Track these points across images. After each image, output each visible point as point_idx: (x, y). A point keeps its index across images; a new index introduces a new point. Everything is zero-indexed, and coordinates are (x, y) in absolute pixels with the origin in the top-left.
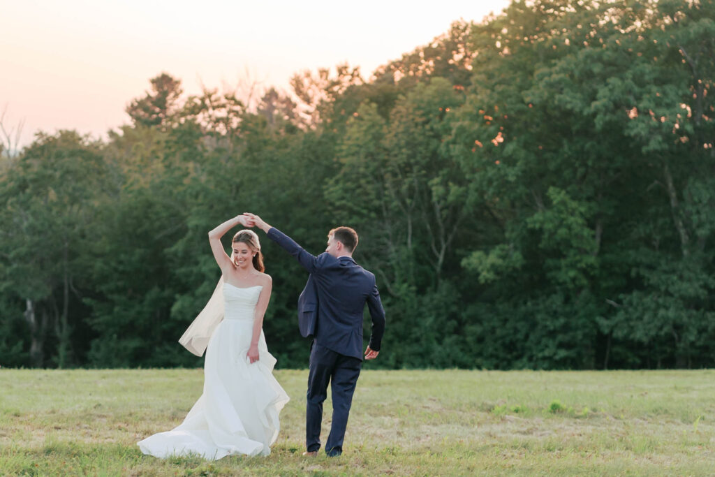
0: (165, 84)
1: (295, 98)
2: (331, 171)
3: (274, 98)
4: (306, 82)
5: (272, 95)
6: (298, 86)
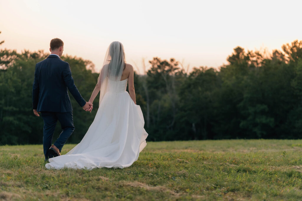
0: (239, 50)
1: (284, 53)
2: (293, 77)
3: (276, 53)
4: (287, 47)
5: (276, 52)
6: (284, 49)
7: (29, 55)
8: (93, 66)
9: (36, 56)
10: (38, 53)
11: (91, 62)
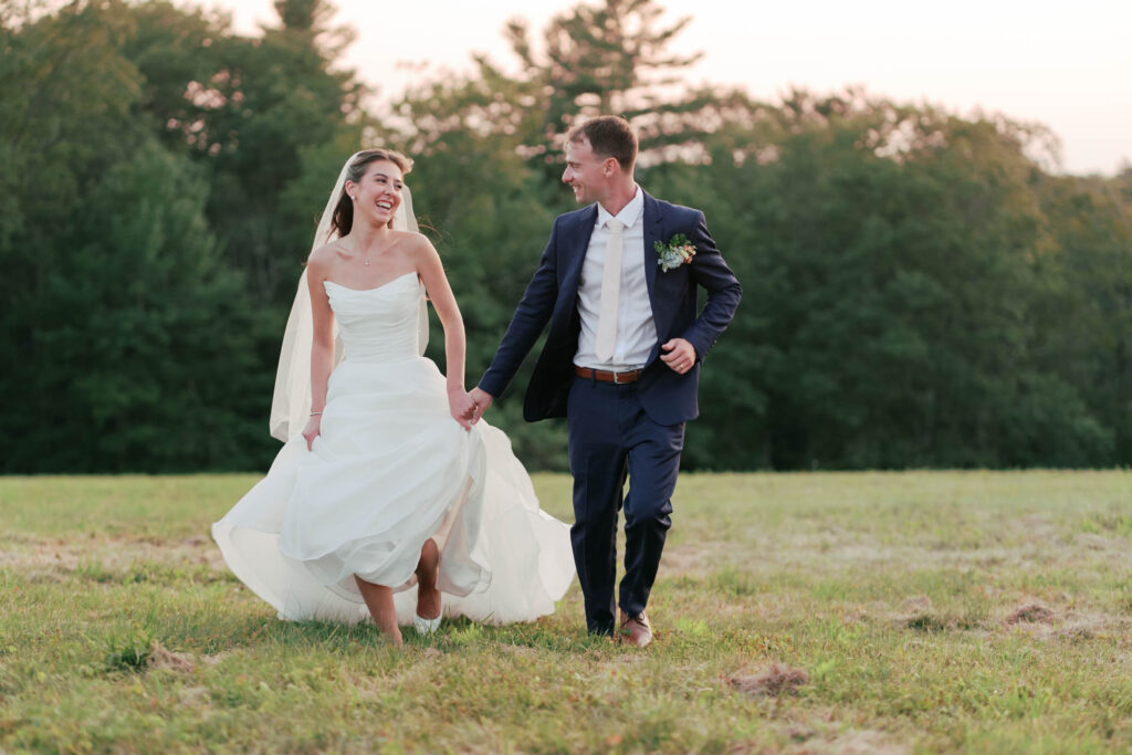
7: (807, 106)
8: (1054, 146)
9: (836, 107)
10: (845, 97)
11: (1046, 130)
